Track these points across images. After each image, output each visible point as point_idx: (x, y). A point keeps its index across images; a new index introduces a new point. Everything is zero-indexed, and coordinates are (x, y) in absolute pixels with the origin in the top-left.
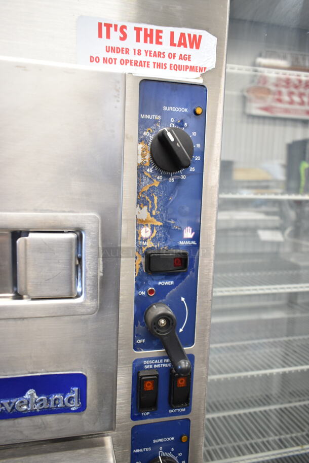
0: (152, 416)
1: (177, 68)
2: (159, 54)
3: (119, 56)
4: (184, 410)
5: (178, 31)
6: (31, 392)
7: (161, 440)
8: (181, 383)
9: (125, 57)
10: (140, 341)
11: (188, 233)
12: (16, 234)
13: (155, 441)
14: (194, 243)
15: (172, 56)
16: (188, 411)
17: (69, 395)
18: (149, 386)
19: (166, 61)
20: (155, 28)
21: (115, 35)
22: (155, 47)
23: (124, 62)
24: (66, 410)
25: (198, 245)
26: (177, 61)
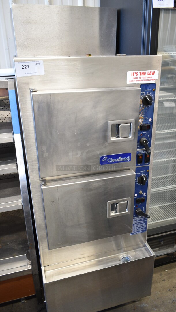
0: (141, 165)
1: (149, 80)
2: (145, 78)
3: (136, 80)
4: (148, 163)
5: (149, 71)
6: (120, 157)
7: (142, 171)
8: (148, 156)
9: (137, 79)
10: (138, 147)
11: (150, 120)
12: (119, 125)
13: (141, 171)
14: (151, 122)
15: (148, 77)
16: (149, 164)
17: (127, 158)
18: (140, 157)
19: (147, 79)
20: (144, 71)
21: (135, 75)
22: (144, 76)
23: (137, 81)
24: (127, 161)
25: (152, 123)
26: (149, 79)
